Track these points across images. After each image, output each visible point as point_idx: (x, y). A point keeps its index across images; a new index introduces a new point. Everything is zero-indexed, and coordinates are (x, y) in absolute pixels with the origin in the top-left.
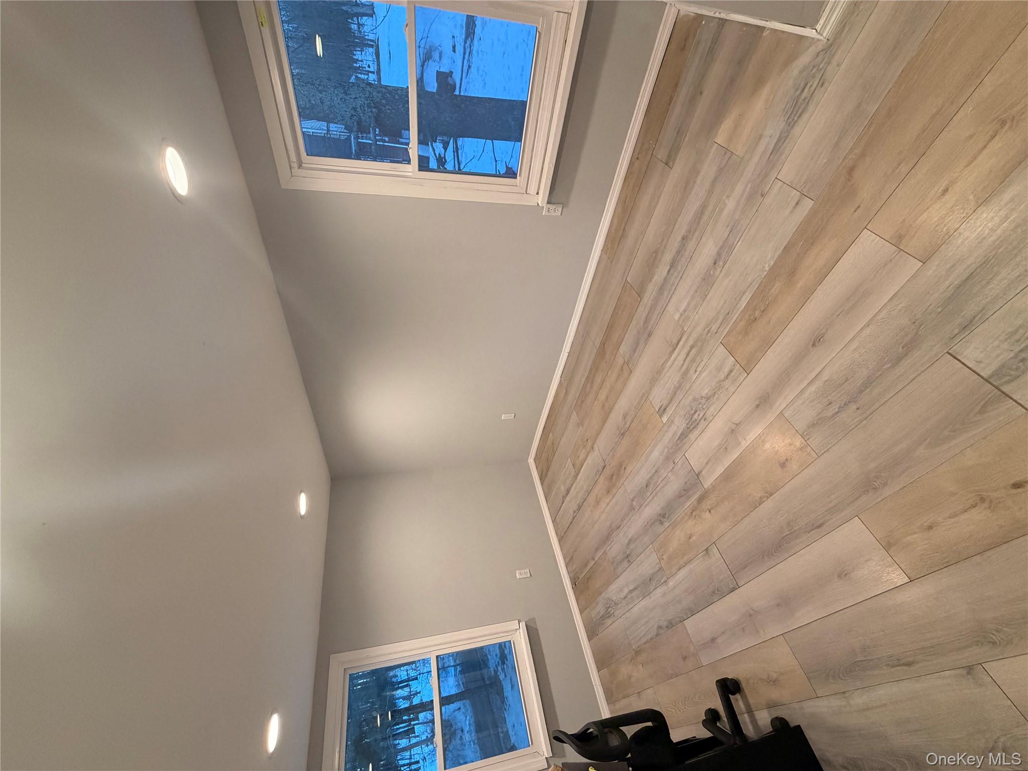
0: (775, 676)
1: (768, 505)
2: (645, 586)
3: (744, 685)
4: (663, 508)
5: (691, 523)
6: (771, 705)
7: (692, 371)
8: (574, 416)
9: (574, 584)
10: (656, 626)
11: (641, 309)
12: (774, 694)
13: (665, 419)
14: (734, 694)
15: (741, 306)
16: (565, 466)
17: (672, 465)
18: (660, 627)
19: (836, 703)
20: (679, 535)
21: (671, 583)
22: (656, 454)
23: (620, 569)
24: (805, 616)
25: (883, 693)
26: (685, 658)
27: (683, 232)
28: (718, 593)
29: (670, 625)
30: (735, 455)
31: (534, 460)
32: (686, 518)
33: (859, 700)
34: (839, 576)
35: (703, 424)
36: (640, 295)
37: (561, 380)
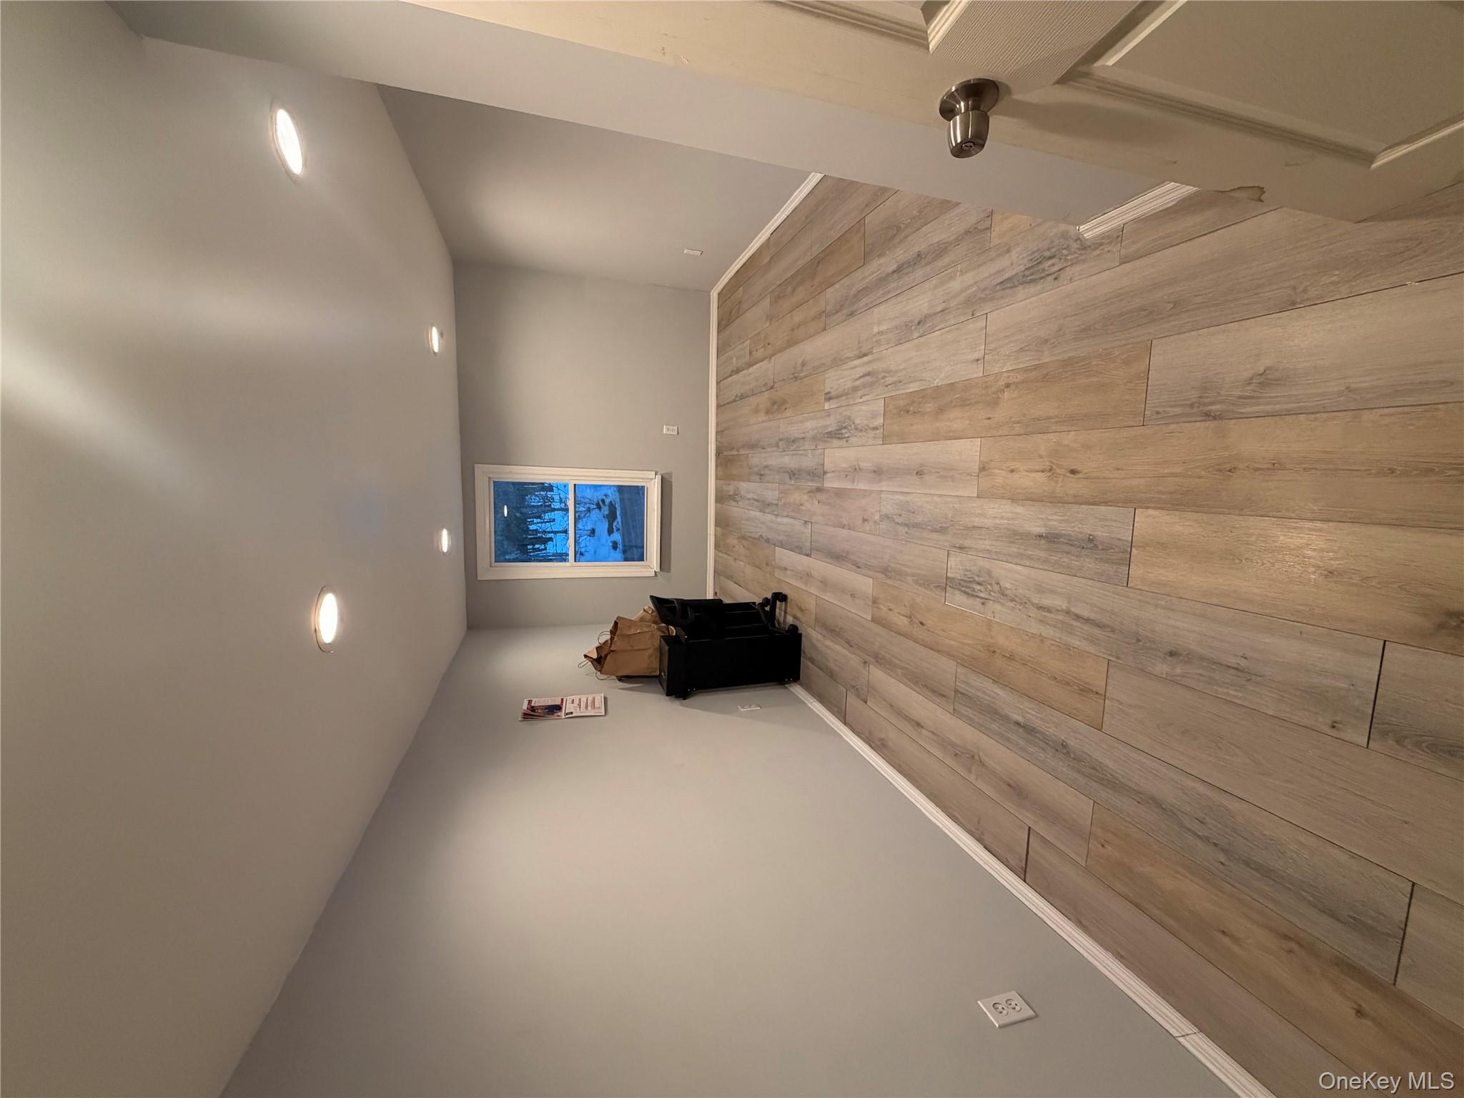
0: (804, 608)
1: (845, 532)
2: (764, 505)
3: (789, 600)
4: (795, 469)
5: (806, 497)
6: (795, 617)
7: (860, 393)
8: (767, 302)
9: (718, 453)
10: (760, 534)
11: (858, 274)
12: (799, 614)
13: (827, 406)
14: (781, 601)
15: (908, 388)
16: (743, 343)
17: (813, 447)
18: (761, 536)
19: (820, 637)
20: (796, 497)
21: (779, 520)
22: (810, 425)
23: (753, 478)
24: (828, 597)
25: (837, 647)
26: (767, 564)
27: (922, 247)
28: (798, 549)
29: (768, 541)
30: (849, 486)
31: (719, 294)
32: (805, 491)
33: (828, 643)
34: (851, 595)
35: (843, 443)
36: (866, 257)
37: (769, 238)
